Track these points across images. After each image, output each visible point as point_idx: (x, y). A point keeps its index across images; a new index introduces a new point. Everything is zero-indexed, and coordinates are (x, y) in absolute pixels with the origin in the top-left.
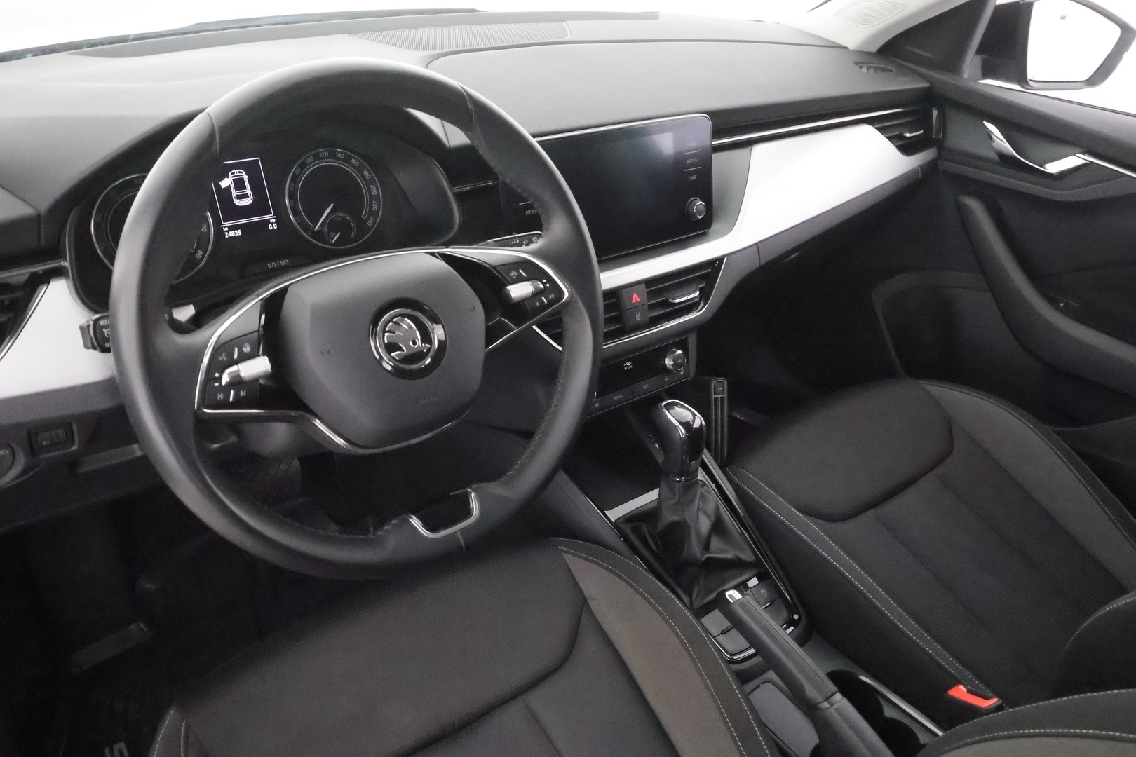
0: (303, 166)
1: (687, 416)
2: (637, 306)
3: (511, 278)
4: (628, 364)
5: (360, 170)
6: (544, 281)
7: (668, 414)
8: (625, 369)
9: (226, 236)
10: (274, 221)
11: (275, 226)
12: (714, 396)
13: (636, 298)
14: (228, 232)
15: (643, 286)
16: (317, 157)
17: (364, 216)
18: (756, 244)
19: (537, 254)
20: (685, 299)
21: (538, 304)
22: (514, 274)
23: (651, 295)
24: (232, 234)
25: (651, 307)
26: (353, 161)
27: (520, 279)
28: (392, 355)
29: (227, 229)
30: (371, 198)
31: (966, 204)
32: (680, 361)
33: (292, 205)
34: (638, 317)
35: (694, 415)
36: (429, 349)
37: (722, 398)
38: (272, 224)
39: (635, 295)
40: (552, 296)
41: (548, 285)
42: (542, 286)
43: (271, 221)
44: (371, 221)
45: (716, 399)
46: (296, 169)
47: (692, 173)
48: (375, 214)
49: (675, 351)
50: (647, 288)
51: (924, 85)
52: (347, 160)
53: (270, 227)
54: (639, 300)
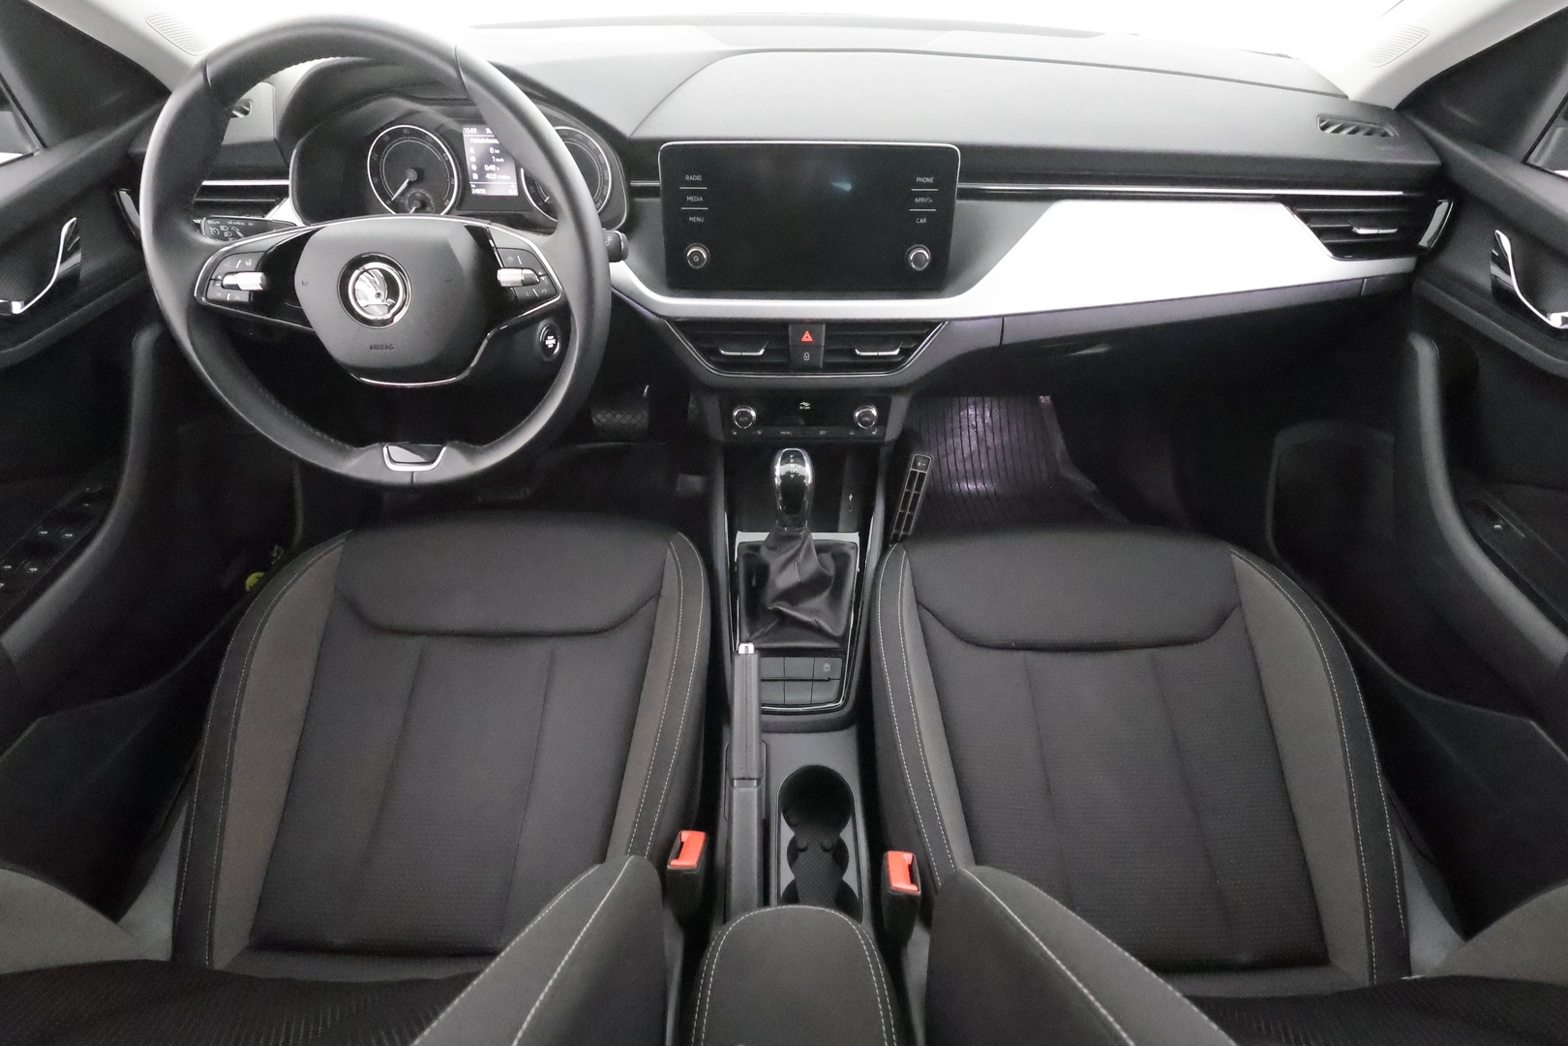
2: (807, 346)
3: (506, 262)
4: (806, 404)
6: (540, 273)
7: (779, 464)
8: (801, 408)
12: (911, 469)
13: (807, 337)
14: (475, 188)
15: (823, 327)
18: (1003, 317)
20: (875, 354)
21: (528, 294)
22: (510, 259)
23: (830, 339)
25: (830, 352)
31: (1412, 348)
32: (867, 419)
34: (807, 357)
36: (393, 306)
37: (922, 475)
39: (807, 334)
40: (544, 291)
41: (543, 278)
42: (537, 279)
45: (914, 473)
47: (921, 215)
50: (827, 331)
51: (1430, 161)
54: (810, 339)
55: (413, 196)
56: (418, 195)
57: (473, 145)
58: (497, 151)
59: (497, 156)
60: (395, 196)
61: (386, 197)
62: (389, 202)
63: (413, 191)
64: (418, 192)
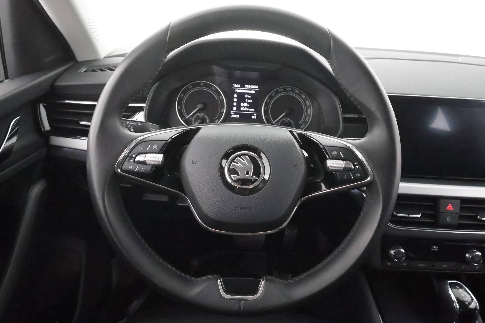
0: (277, 92)
1: (466, 297)
2: (450, 213)
3: (332, 155)
4: (436, 248)
5: (305, 100)
6: (356, 164)
7: (450, 290)
8: (432, 250)
9: (232, 117)
10: (256, 115)
11: (255, 117)
13: (450, 207)
14: (233, 115)
15: (459, 202)
16: (285, 90)
17: (301, 123)
19: (359, 147)
21: (346, 177)
22: (335, 153)
23: (462, 209)
24: (235, 116)
25: (461, 217)
26: (302, 95)
27: (338, 158)
28: (232, 176)
29: (233, 113)
30: (307, 115)
32: (477, 259)
33: (266, 109)
34: (449, 219)
35: (472, 299)
36: (256, 180)
38: (254, 116)
39: (450, 205)
40: (358, 175)
41: (357, 167)
42: (353, 167)
43: (254, 115)
44: (303, 126)
46: (272, 93)
48: (306, 123)
49: (475, 252)
50: (461, 204)
52: (299, 94)
53: (253, 117)
54: (452, 209)
55: (198, 116)
56: (200, 116)
57: (237, 93)
58: (250, 97)
59: (249, 99)
60: (188, 117)
61: (182, 116)
62: (184, 119)
63: (198, 114)
64: (201, 115)
